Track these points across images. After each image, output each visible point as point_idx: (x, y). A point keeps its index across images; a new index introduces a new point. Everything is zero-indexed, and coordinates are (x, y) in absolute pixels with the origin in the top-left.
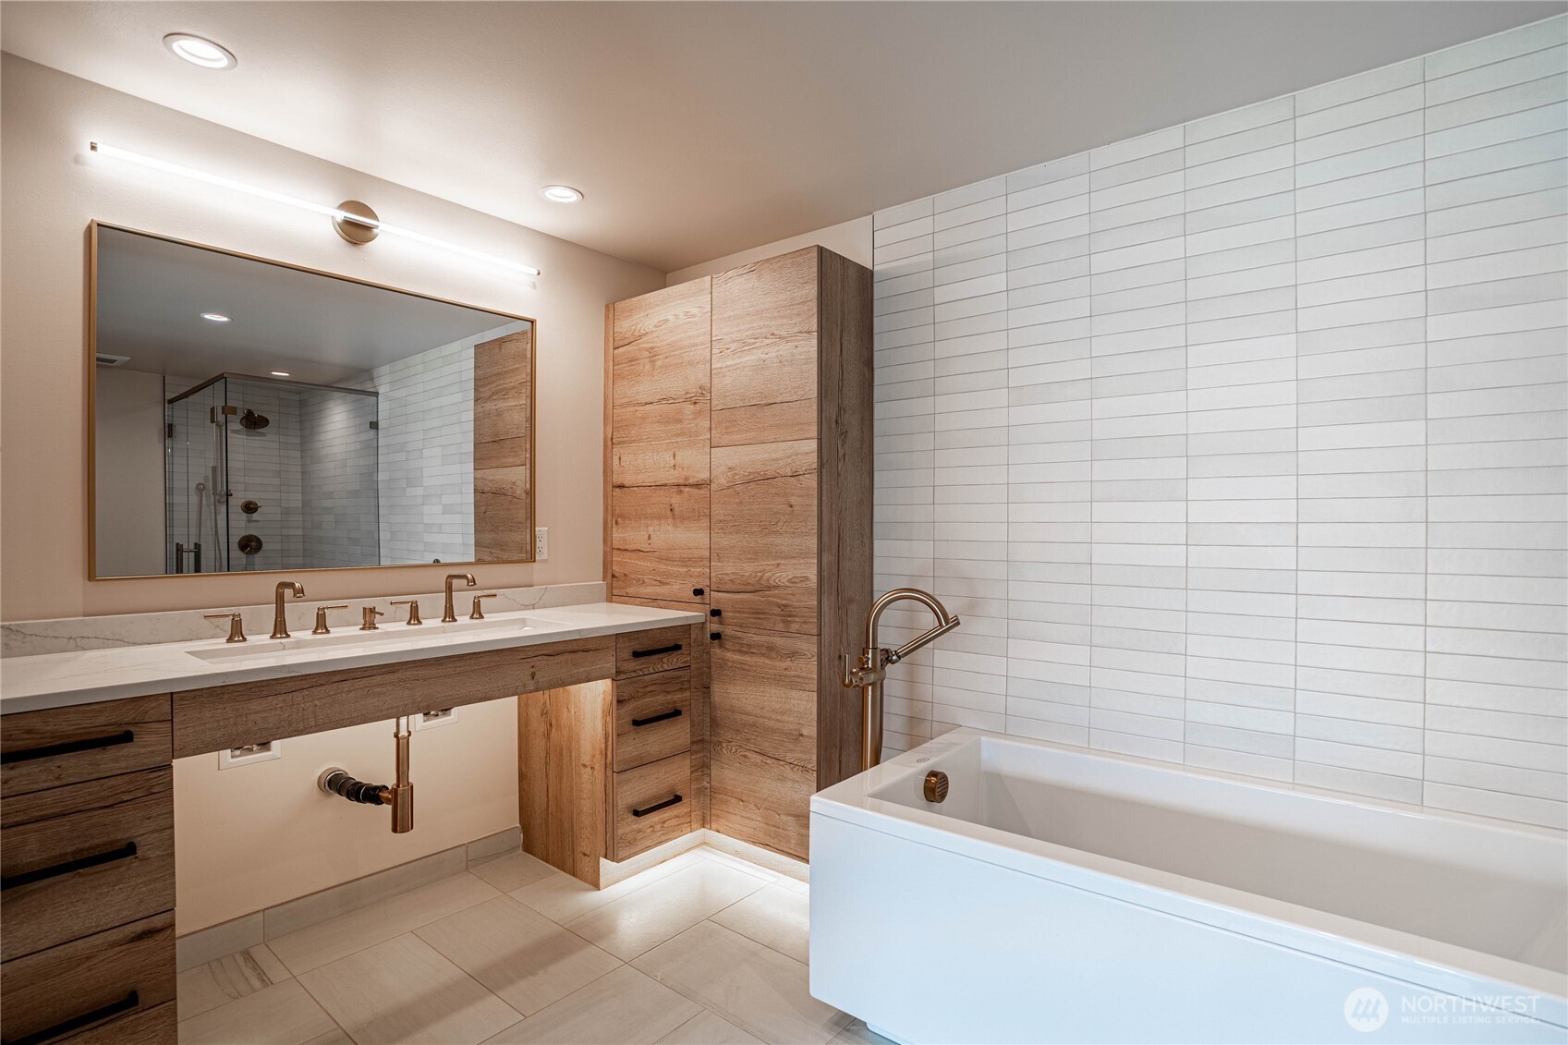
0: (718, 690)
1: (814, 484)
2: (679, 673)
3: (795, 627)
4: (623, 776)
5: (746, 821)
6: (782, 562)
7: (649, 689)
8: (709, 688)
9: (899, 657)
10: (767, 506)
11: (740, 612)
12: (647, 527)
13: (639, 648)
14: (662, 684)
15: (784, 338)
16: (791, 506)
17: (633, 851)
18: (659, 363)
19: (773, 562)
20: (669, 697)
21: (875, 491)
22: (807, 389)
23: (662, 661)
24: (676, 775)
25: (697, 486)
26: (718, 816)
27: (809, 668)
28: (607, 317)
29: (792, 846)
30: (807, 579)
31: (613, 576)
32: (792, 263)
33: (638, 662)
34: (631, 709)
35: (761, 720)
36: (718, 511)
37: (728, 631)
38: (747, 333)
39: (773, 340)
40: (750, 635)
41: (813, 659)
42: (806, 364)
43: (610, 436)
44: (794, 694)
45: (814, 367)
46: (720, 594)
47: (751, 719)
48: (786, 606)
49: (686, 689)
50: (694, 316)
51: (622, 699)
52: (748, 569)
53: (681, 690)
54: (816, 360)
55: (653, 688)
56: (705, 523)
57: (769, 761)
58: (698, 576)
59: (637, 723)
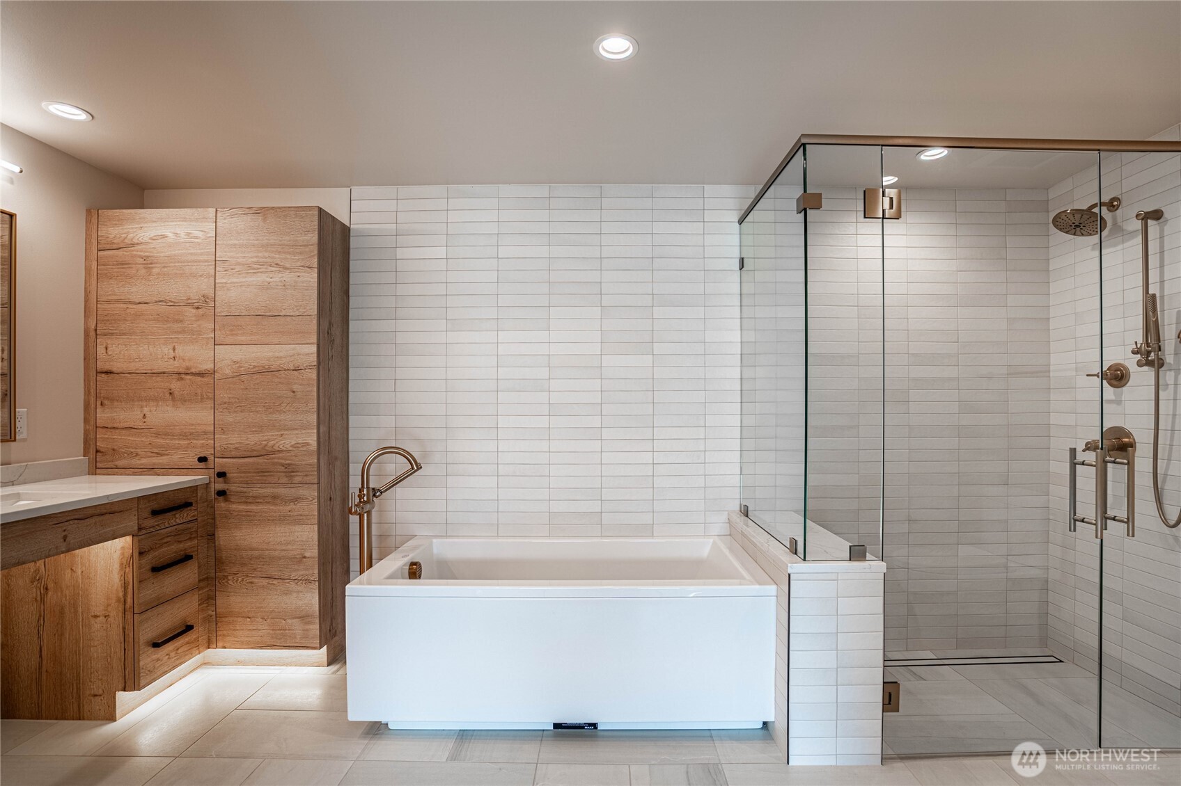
0: (222, 537)
1: (314, 376)
2: (189, 525)
3: (297, 479)
4: (144, 616)
5: (254, 632)
6: (286, 432)
7: (165, 540)
8: (214, 535)
9: (381, 493)
10: (271, 392)
11: (244, 472)
12: (142, 407)
13: (156, 507)
14: (176, 535)
15: (288, 269)
16: (294, 392)
17: (153, 678)
18: (155, 271)
19: (277, 433)
20: (181, 546)
21: (350, 382)
22: (308, 308)
23: (175, 517)
24: (186, 609)
25: (201, 374)
26: (224, 635)
27: (311, 509)
28: (88, 221)
29: (297, 641)
30: (308, 444)
31: (97, 451)
32: (296, 216)
33: (156, 519)
34: (149, 559)
35: (267, 552)
36: (222, 395)
37: (233, 488)
38: (253, 260)
39: (278, 269)
40: (255, 489)
41: (314, 501)
42: (307, 290)
43: (93, 327)
44: (297, 528)
45: (314, 294)
46: (224, 460)
47: (256, 553)
48: (289, 465)
49: (194, 538)
50: (197, 238)
51: (143, 551)
52: (253, 439)
53: (190, 539)
54: (316, 288)
55: (168, 539)
56: (210, 404)
57: (275, 582)
58: (201, 447)
59: (156, 569)
